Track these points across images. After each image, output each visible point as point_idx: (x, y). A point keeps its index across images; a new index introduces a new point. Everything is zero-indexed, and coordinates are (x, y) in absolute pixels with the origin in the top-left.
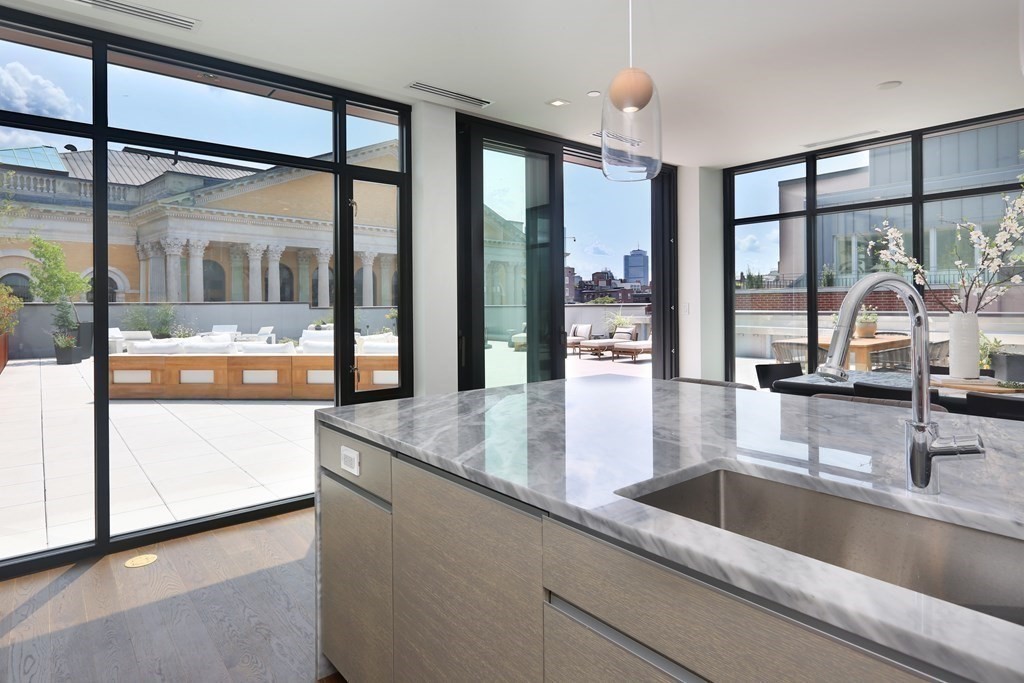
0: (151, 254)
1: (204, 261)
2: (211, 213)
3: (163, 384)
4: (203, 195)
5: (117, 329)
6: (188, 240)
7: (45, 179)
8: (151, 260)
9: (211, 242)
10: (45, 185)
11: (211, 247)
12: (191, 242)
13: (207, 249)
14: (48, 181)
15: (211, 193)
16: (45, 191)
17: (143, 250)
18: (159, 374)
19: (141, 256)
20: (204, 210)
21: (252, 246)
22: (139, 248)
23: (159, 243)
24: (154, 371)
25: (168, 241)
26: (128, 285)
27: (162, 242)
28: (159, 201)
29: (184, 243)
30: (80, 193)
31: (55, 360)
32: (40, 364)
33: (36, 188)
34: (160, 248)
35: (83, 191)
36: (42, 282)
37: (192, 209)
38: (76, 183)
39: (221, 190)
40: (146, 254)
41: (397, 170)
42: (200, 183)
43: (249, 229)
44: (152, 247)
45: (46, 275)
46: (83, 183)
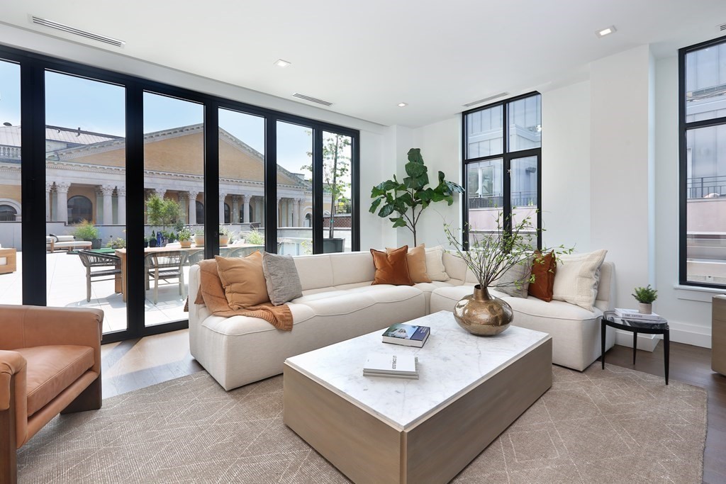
2: (71, 165)
4: (64, 154)
6: (54, 183)
11: (73, 188)
12: (57, 184)
15: (71, 153)
20: (65, 163)
21: (104, 187)
37: (56, 163)
39: (79, 151)
42: (65, 146)
43: (102, 176)
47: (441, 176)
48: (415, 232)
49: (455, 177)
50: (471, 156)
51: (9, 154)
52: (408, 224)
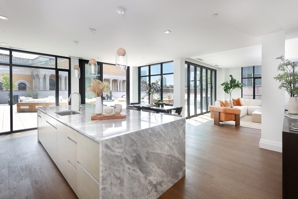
0: (36, 77)
1: (49, 79)
3: (31, 109)
4: (49, 62)
5: (24, 97)
6: (45, 74)
7: (6, 57)
8: (36, 79)
9: (51, 74)
10: (6, 59)
13: (50, 76)
14: (7, 58)
15: (51, 62)
16: (6, 60)
17: (33, 76)
18: (30, 107)
19: (33, 78)
20: (49, 66)
21: (62, 76)
22: (32, 75)
23: (37, 74)
24: (29, 106)
25: (40, 74)
26: (29, 85)
27: (38, 74)
28: (37, 64)
29: (44, 75)
30: (16, 61)
31: (8, 104)
32: (4, 105)
33: (4, 59)
34: (37, 76)
35: (17, 60)
36: (5, 85)
37: (46, 66)
38: (15, 58)
40: (34, 77)
41: (68, 69)
42: (49, 59)
44: (36, 76)
45: (6, 83)
46: (17, 58)
47: (238, 81)
48: (231, 95)
49: (240, 82)
50: (243, 77)
51: (24, 62)
52: (229, 93)
